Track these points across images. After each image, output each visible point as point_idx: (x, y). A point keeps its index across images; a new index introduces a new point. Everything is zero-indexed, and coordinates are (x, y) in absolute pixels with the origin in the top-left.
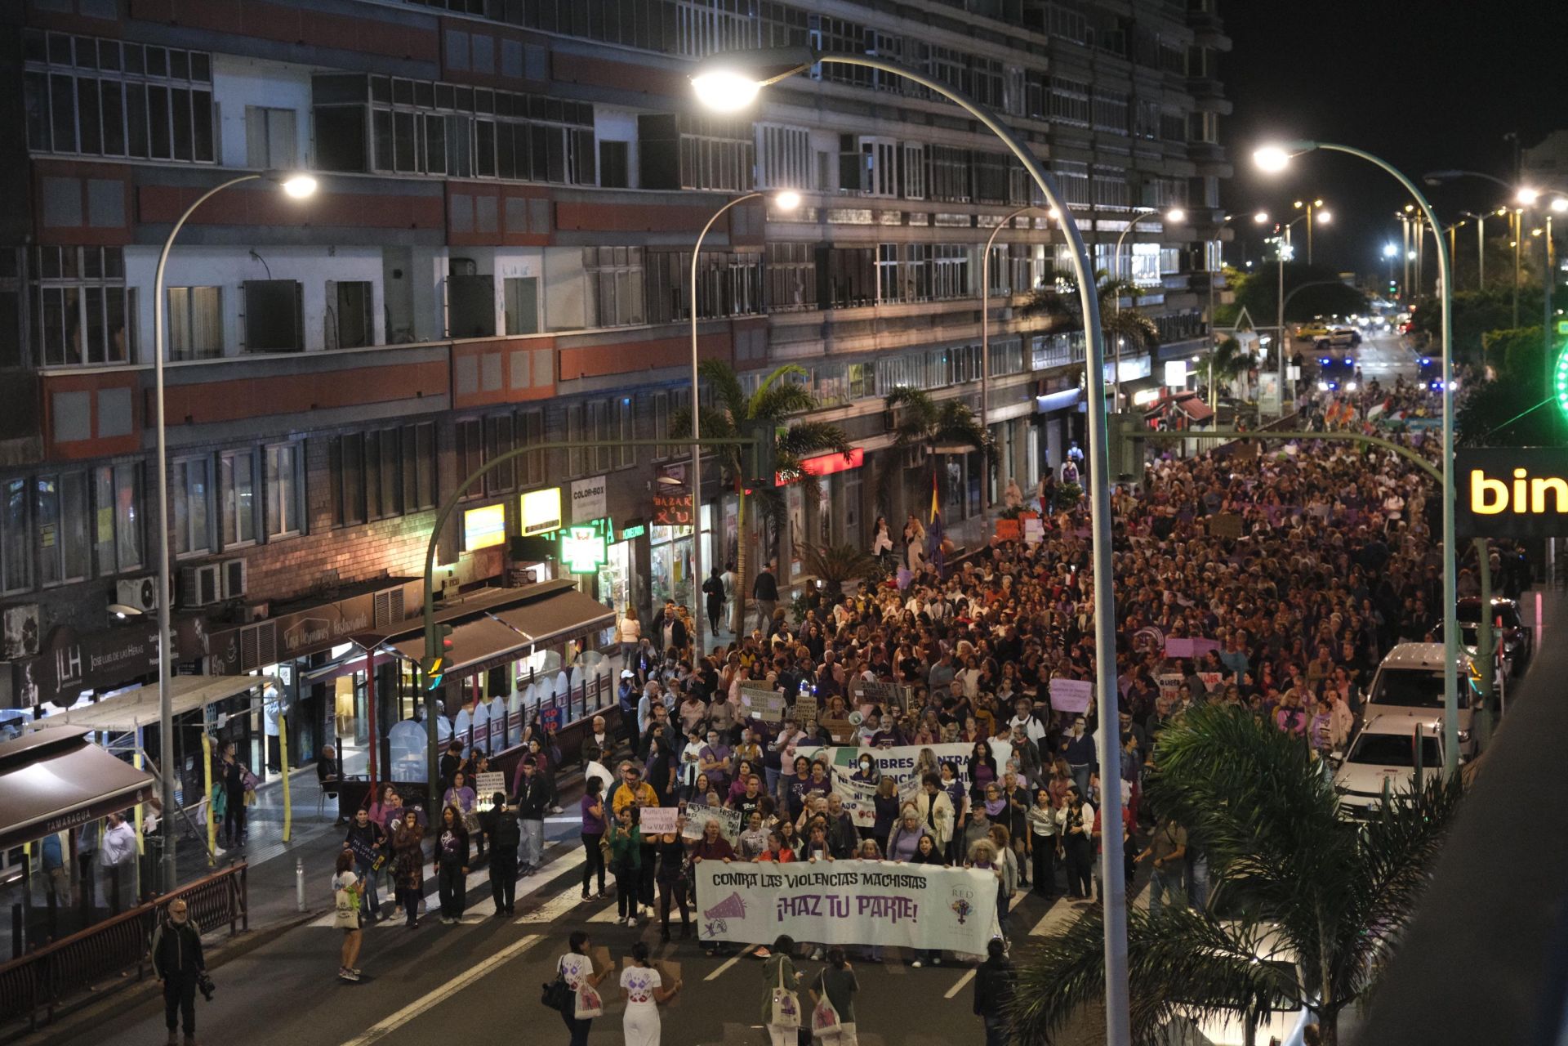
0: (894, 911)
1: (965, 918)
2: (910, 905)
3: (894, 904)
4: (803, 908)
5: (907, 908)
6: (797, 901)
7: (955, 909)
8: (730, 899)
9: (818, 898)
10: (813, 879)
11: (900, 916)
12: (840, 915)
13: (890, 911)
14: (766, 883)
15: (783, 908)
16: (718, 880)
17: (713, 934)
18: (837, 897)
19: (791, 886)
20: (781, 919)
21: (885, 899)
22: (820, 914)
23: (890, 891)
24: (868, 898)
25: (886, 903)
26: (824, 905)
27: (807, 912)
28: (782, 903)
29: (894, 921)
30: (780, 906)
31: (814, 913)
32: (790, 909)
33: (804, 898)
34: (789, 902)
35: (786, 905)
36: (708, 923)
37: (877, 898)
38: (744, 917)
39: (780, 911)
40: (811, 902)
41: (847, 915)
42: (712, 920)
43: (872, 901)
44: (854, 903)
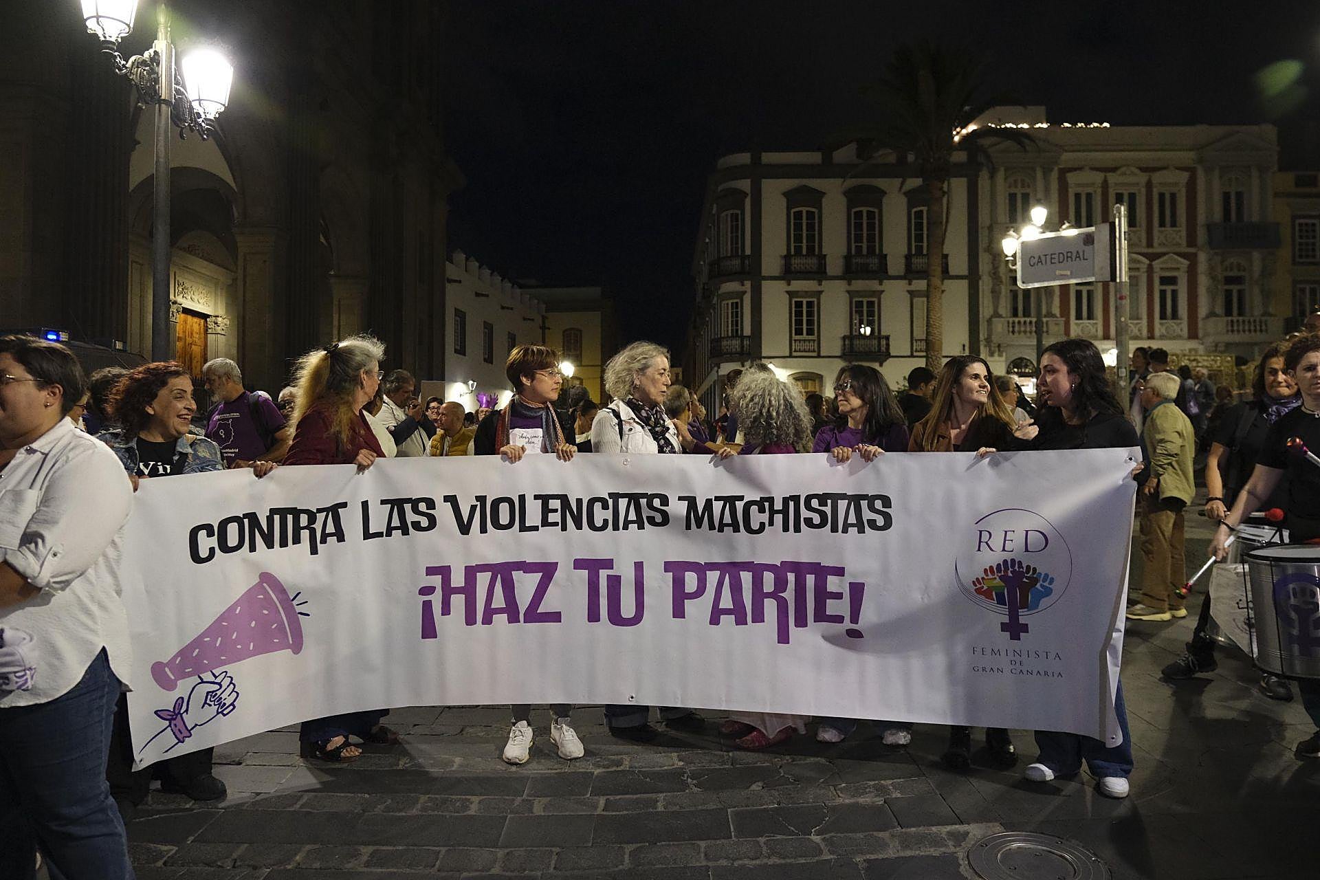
0: (782, 605)
2: (833, 583)
3: (781, 584)
4: (499, 598)
5: (822, 595)
6: (483, 578)
7: (986, 590)
8: (248, 599)
9: (547, 570)
10: (534, 515)
11: (801, 620)
12: (616, 618)
13: (770, 606)
14: (378, 526)
15: (436, 599)
16: (206, 541)
17: (182, 734)
18: (608, 564)
19: (464, 530)
20: (429, 630)
21: (757, 570)
22: (555, 617)
24: (701, 570)
25: (757, 583)
26: (568, 591)
27: (514, 612)
28: (435, 580)
29: (784, 634)
30: (426, 591)
31: (533, 615)
32: (458, 601)
33: (504, 572)
34: (457, 580)
35: (448, 591)
37: (730, 569)
39: (427, 606)
40: (526, 585)
41: (637, 619)
43: (713, 577)
44: (659, 586)
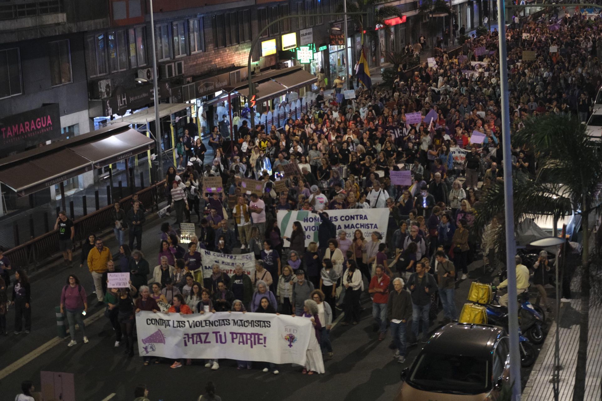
0: (251, 341)
1: (292, 344)
2: (261, 337)
3: (251, 337)
4: (198, 340)
5: (259, 339)
6: (195, 336)
7: (286, 339)
8: (156, 333)
9: (207, 334)
10: (204, 324)
11: (255, 344)
12: (221, 342)
13: (249, 341)
14: (175, 325)
15: (187, 339)
16: (149, 322)
17: (147, 352)
18: (219, 332)
19: (191, 327)
20: (186, 345)
21: (246, 334)
22: (209, 342)
23: (250, 330)
24: (236, 334)
25: (247, 337)
26: (212, 338)
27: (201, 342)
28: (186, 336)
29: (252, 347)
30: (185, 338)
31: (205, 342)
32: (191, 340)
33: (199, 334)
34: (190, 336)
35: (189, 338)
36: (144, 346)
37: (241, 334)
38: (164, 343)
39: (185, 341)
40: (203, 337)
41: (225, 343)
42: (147, 344)
43: (238, 335)
44: (229, 337)
